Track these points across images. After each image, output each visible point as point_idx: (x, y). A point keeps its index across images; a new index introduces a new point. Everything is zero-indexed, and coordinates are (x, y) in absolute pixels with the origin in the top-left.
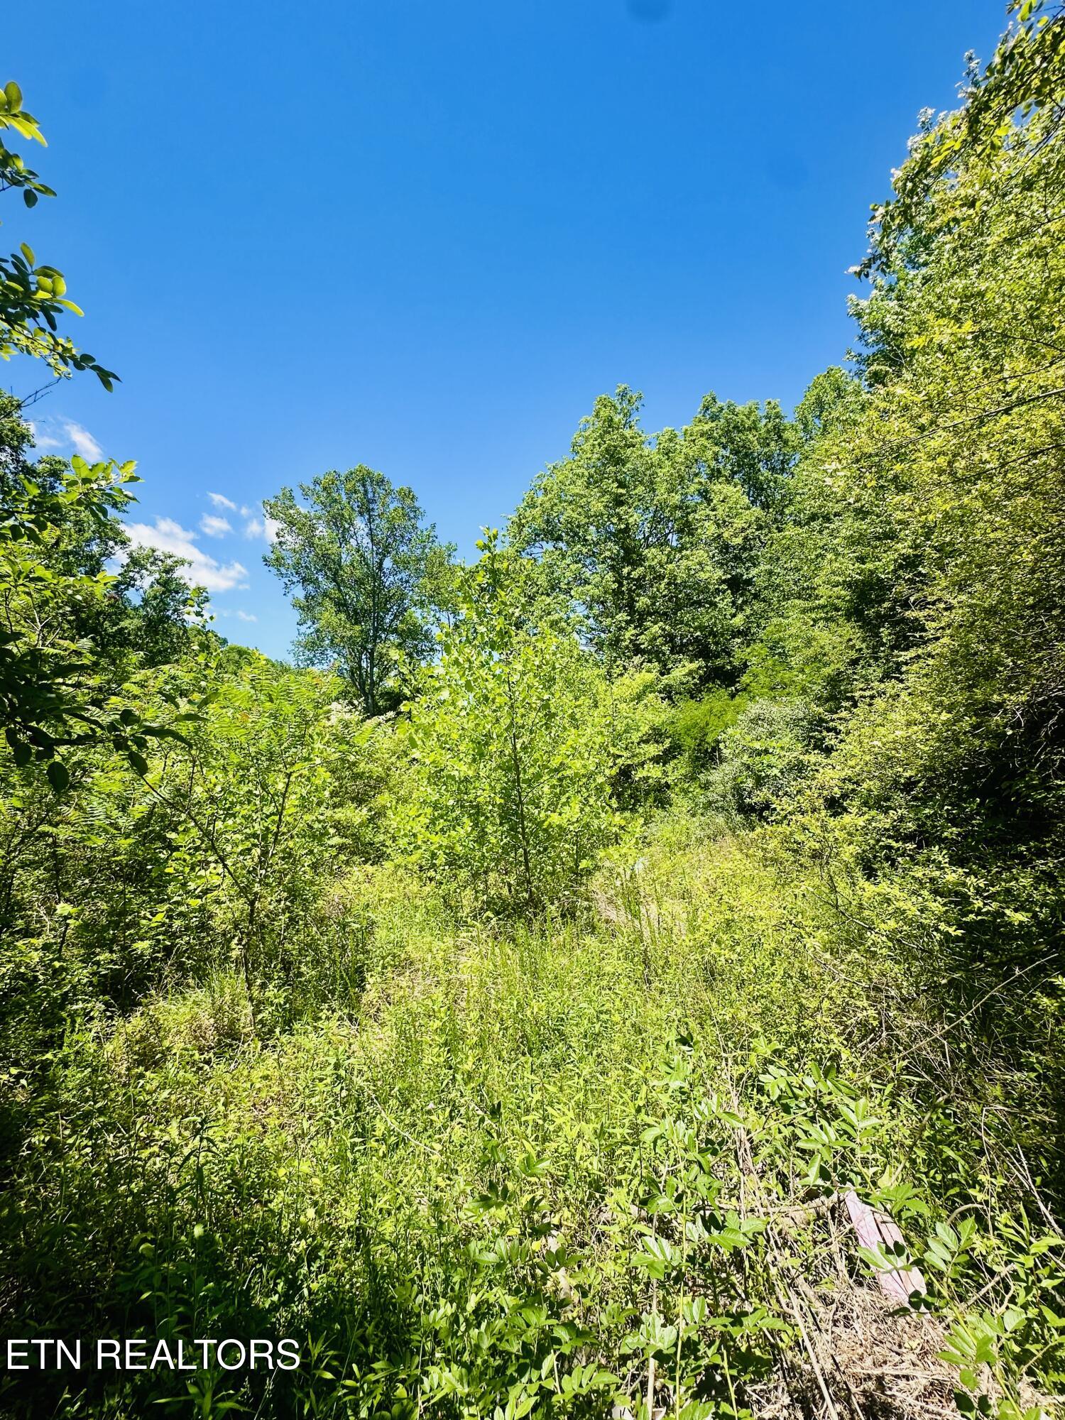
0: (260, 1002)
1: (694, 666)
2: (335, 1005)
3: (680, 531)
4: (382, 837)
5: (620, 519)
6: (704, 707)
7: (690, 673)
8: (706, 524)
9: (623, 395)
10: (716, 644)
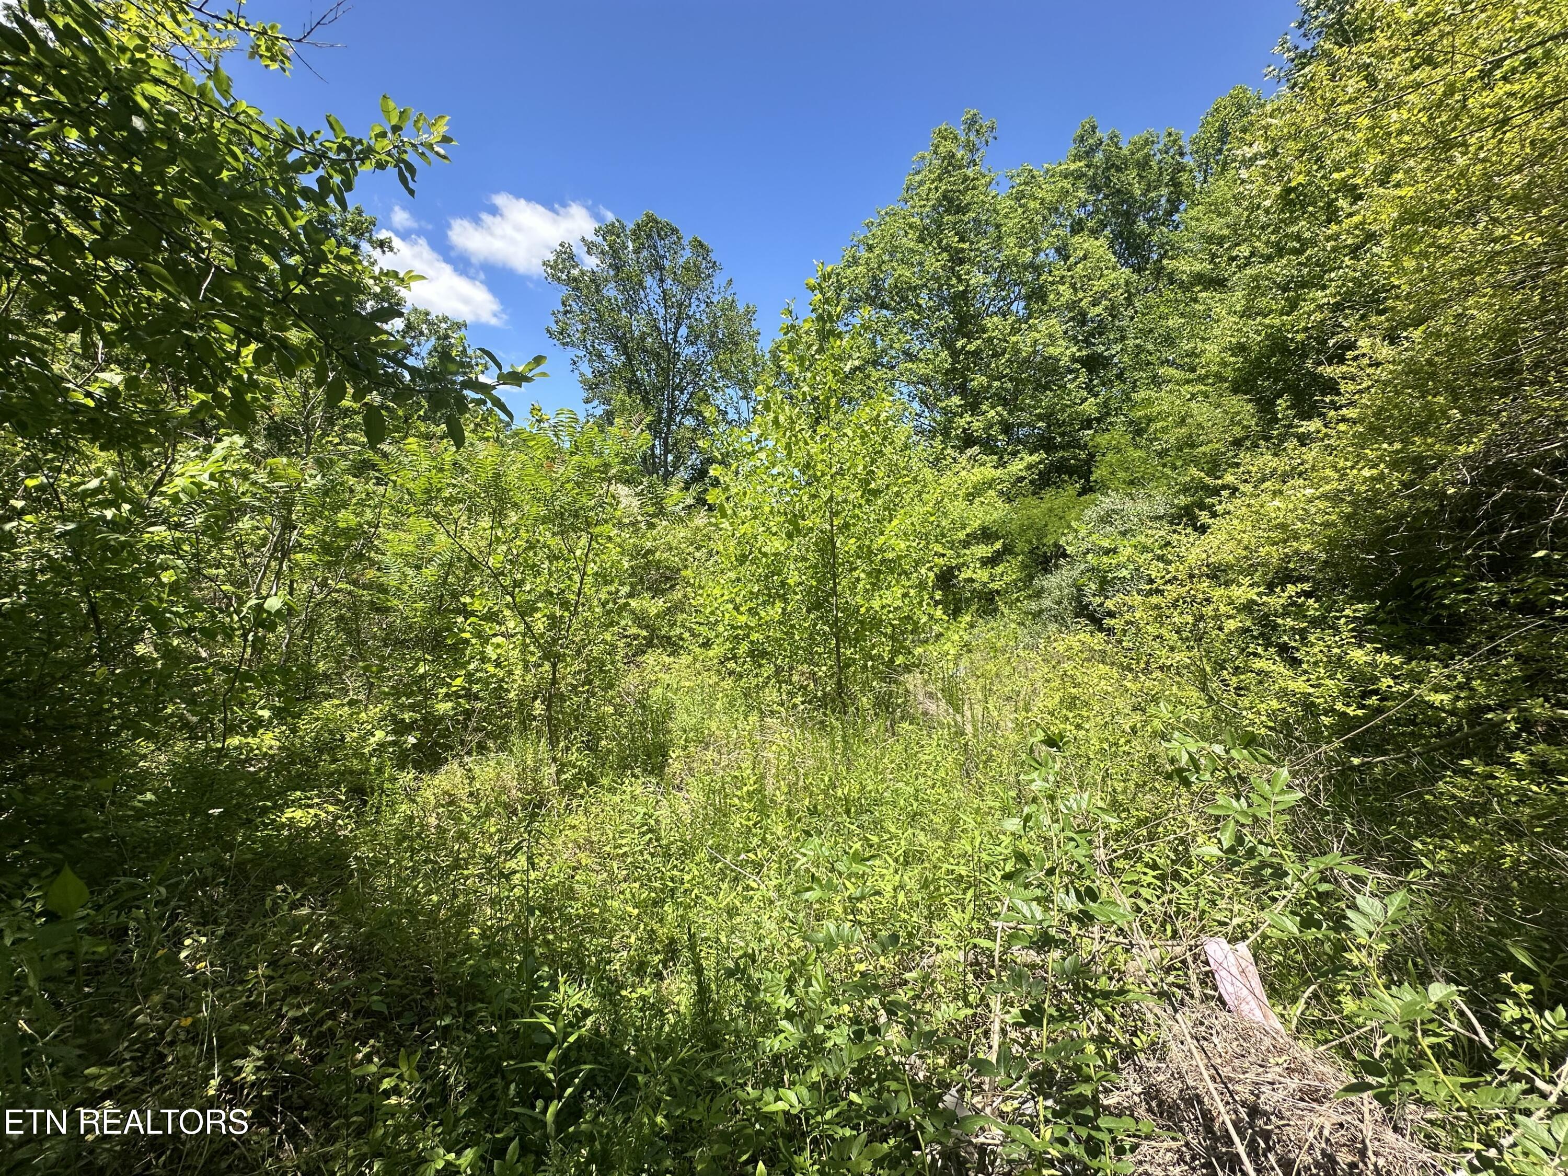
0: (563, 765)
1: (1035, 458)
2: (637, 771)
3: (1028, 298)
4: (678, 631)
5: (960, 280)
6: (1045, 506)
7: (1029, 467)
8: (1061, 288)
9: (972, 122)
10: (1062, 435)
